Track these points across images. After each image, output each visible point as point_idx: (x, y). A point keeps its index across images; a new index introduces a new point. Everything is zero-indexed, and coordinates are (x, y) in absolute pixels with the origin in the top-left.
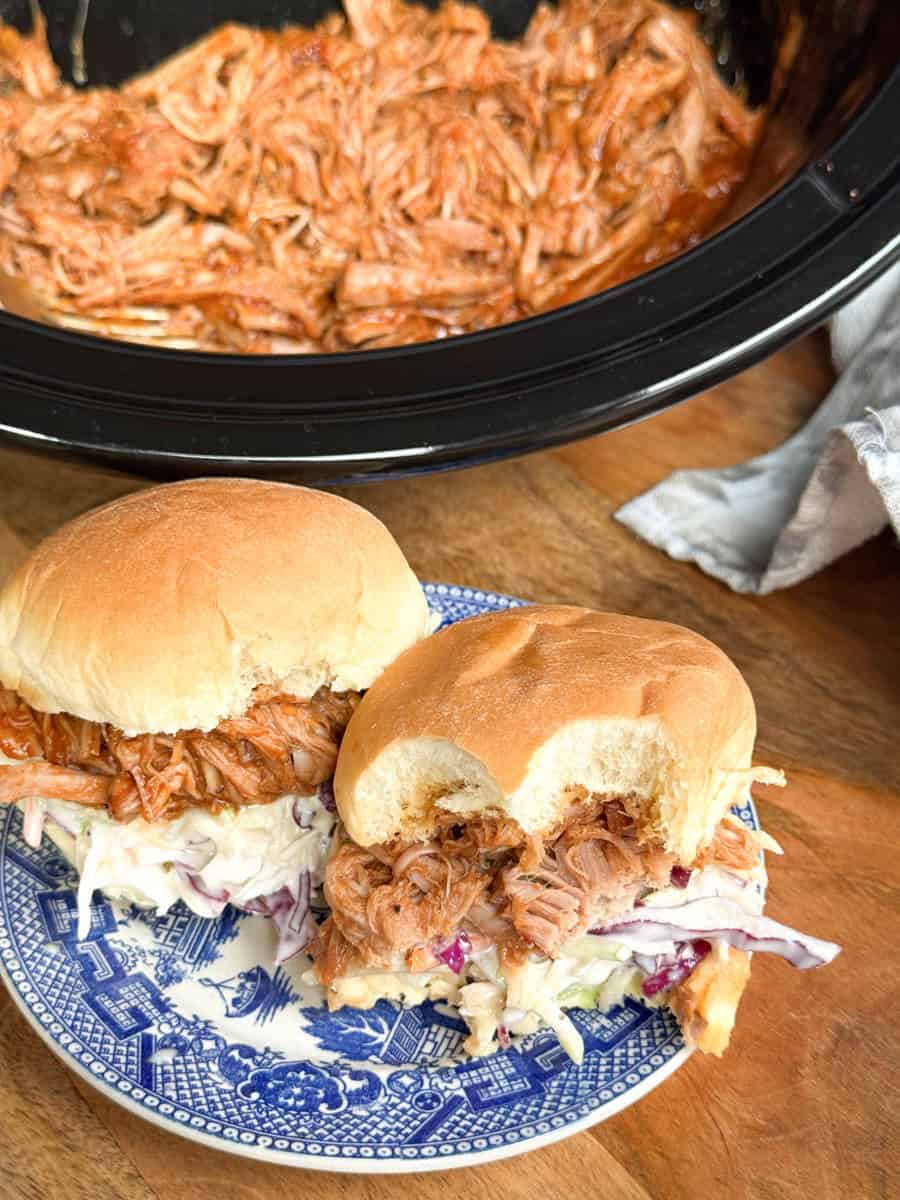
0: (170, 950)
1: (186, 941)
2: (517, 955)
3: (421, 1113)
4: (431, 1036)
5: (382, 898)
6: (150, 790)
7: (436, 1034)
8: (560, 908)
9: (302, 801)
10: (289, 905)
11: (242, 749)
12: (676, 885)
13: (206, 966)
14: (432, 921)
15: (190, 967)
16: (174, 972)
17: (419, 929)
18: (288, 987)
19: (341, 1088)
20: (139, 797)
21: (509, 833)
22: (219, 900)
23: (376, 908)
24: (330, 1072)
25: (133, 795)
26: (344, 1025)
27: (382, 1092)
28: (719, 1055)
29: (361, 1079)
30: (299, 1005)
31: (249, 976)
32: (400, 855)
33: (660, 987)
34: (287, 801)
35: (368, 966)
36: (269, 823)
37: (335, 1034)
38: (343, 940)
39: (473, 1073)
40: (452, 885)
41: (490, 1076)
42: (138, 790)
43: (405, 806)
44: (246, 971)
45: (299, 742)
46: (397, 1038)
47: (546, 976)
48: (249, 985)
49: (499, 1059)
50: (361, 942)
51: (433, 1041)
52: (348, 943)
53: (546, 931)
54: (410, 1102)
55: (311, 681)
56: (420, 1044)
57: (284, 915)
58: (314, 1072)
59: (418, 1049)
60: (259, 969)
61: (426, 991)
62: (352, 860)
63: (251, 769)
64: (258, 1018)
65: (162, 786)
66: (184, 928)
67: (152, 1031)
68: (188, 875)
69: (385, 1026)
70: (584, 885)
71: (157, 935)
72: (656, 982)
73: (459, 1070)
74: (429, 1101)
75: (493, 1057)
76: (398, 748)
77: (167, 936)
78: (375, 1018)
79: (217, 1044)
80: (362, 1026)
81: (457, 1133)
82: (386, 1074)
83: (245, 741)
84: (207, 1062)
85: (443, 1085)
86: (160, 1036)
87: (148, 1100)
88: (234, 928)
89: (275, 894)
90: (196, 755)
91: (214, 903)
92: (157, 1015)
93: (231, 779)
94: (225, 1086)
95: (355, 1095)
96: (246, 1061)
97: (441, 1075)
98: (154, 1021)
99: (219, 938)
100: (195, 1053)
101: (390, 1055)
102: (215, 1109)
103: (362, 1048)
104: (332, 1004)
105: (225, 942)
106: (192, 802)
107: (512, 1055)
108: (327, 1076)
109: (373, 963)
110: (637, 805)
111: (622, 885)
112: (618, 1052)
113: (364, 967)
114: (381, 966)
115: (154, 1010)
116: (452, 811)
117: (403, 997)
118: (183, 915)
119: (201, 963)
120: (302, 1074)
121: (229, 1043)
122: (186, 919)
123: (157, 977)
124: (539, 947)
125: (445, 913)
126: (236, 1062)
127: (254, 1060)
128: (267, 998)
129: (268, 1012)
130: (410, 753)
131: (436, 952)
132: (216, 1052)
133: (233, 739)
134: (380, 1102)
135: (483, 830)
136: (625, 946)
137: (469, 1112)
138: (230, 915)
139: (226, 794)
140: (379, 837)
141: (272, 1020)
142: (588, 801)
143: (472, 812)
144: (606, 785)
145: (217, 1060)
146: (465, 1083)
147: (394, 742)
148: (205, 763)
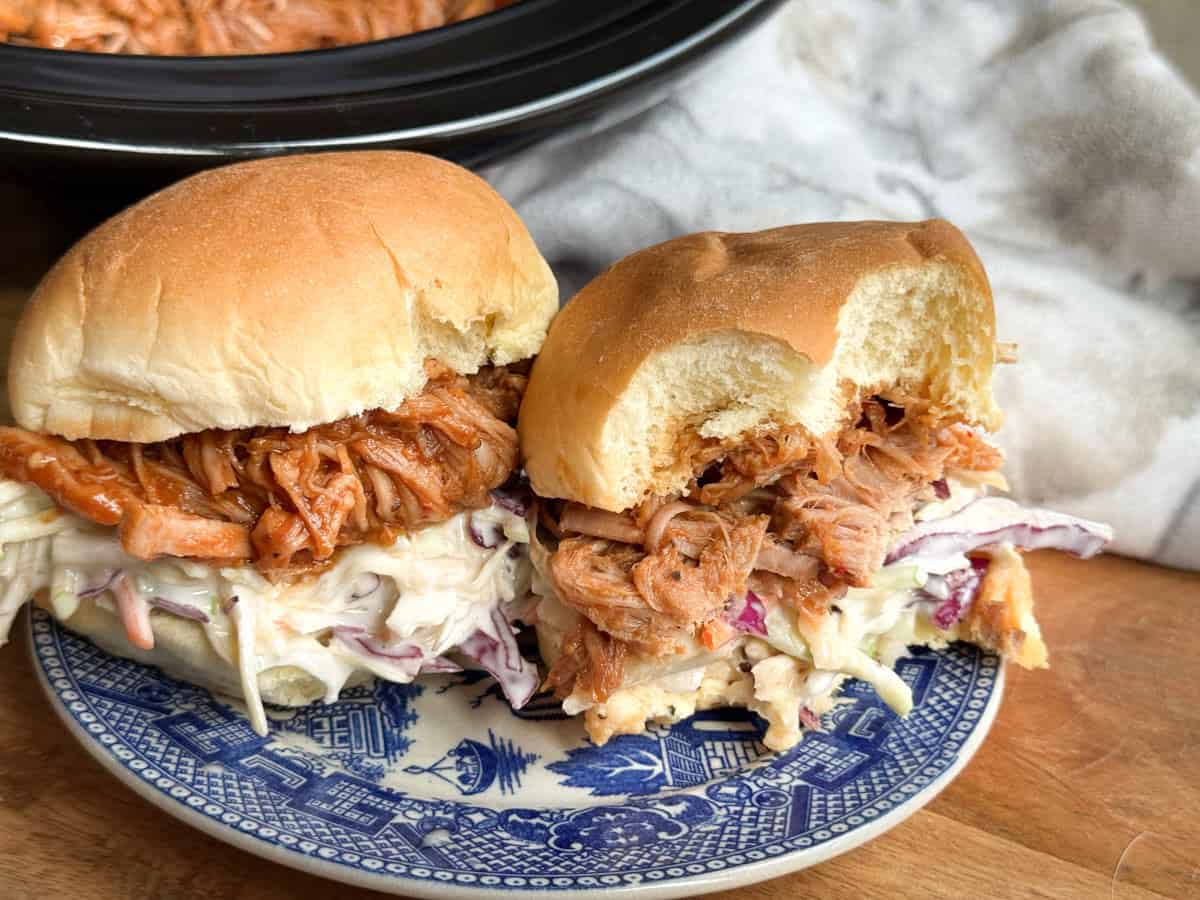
1: (358, 737)
2: (818, 604)
3: (776, 810)
4: (711, 753)
5: (650, 571)
6: (319, 513)
7: (714, 750)
8: (858, 528)
10: (494, 647)
11: (422, 441)
12: (940, 497)
13: (402, 755)
14: (722, 580)
15: (384, 762)
16: (369, 769)
17: (709, 592)
18: (516, 751)
19: (665, 816)
20: (307, 526)
21: (798, 442)
22: (413, 657)
23: (650, 584)
25: (297, 526)
26: (607, 769)
27: (713, 806)
28: (1046, 665)
29: (678, 803)
30: (540, 764)
31: (461, 752)
33: (955, 613)
34: (459, 521)
35: (660, 655)
36: (448, 548)
37: (602, 779)
38: (605, 637)
39: (795, 764)
40: (731, 536)
41: (815, 761)
42: (303, 519)
43: (653, 450)
44: (454, 745)
46: (674, 765)
48: (467, 760)
49: (810, 745)
50: (636, 633)
51: (715, 756)
52: (619, 642)
53: (859, 554)
54: (753, 805)
55: (470, 356)
56: (704, 762)
58: (622, 811)
59: (707, 769)
60: (467, 741)
62: (581, 553)
63: (433, 467)
64: (503, 788)
65: (335, 505)
66: (348, 726)
67: (400, 819)
68: (358, 640)
69: (653, 758)
70: (871, 500)
71: (320, 740)
72: (949, 610)
73: (779, 766)
74: (772, 800)
75: (801, 745)
76: (652, 368)
77: (332, 739)
78: (635, 752)
79: (486, 815)
80: (627, 764)
81: (835, 813)
82: (700, 792)
83: (427, 427)
84: (491, 832)
85: (773, 783)
86: (414, 823)
87: (461, 878)
88: (409, 711)
89: (470, 639)
90: (362, 463)
91: (407, 662)
92: (392, 805)
93: (414, 484)
94: (533, 846)
95: (686, 817)
96: (534, 821)
97: (762, 775)
98: (394, 811)
99: (398, 725)
100: (469, 829)
101: (681, 781)
102: (546, 867)
103: (645, 783)
104: (599, 736)
105: (407, 727)
106: (355, 534)
107: (821, 738)
108: (638, 810)
109: (665, 649)
110: (907, 393)
111: (900, 498)
112: (932, 701)
113: (654, 658)
114: (673, 652)
115: (385, 802)
116: (720, 437)
117: (673, 710)
118: (337, 715)
119: (394, 754)
120: (609, 816)
121: (499, 811)
122: (344, 718)
123: (356, 775)
124: (852, 575)
125: (732, 567)
126: (523, 824)
127: (542, 818)
128: (498, 766)
129: (510, 780)
130: (667, 370)
131: (731, 619)
132: (493, 823)
133: (413, 427)
134: (720, 815)
135: (760, 452)
136: (918, 569)
137: (826, 794)
138: (395, 701)
139: (402, 512)
140: (628, 499)
141: (520, 786)
142: (857, 399)
143: (743, 432)
144: (872, 376)
145: (500, 828)
146: (795, 774)
147: (648, 358)
148: (376, 471)
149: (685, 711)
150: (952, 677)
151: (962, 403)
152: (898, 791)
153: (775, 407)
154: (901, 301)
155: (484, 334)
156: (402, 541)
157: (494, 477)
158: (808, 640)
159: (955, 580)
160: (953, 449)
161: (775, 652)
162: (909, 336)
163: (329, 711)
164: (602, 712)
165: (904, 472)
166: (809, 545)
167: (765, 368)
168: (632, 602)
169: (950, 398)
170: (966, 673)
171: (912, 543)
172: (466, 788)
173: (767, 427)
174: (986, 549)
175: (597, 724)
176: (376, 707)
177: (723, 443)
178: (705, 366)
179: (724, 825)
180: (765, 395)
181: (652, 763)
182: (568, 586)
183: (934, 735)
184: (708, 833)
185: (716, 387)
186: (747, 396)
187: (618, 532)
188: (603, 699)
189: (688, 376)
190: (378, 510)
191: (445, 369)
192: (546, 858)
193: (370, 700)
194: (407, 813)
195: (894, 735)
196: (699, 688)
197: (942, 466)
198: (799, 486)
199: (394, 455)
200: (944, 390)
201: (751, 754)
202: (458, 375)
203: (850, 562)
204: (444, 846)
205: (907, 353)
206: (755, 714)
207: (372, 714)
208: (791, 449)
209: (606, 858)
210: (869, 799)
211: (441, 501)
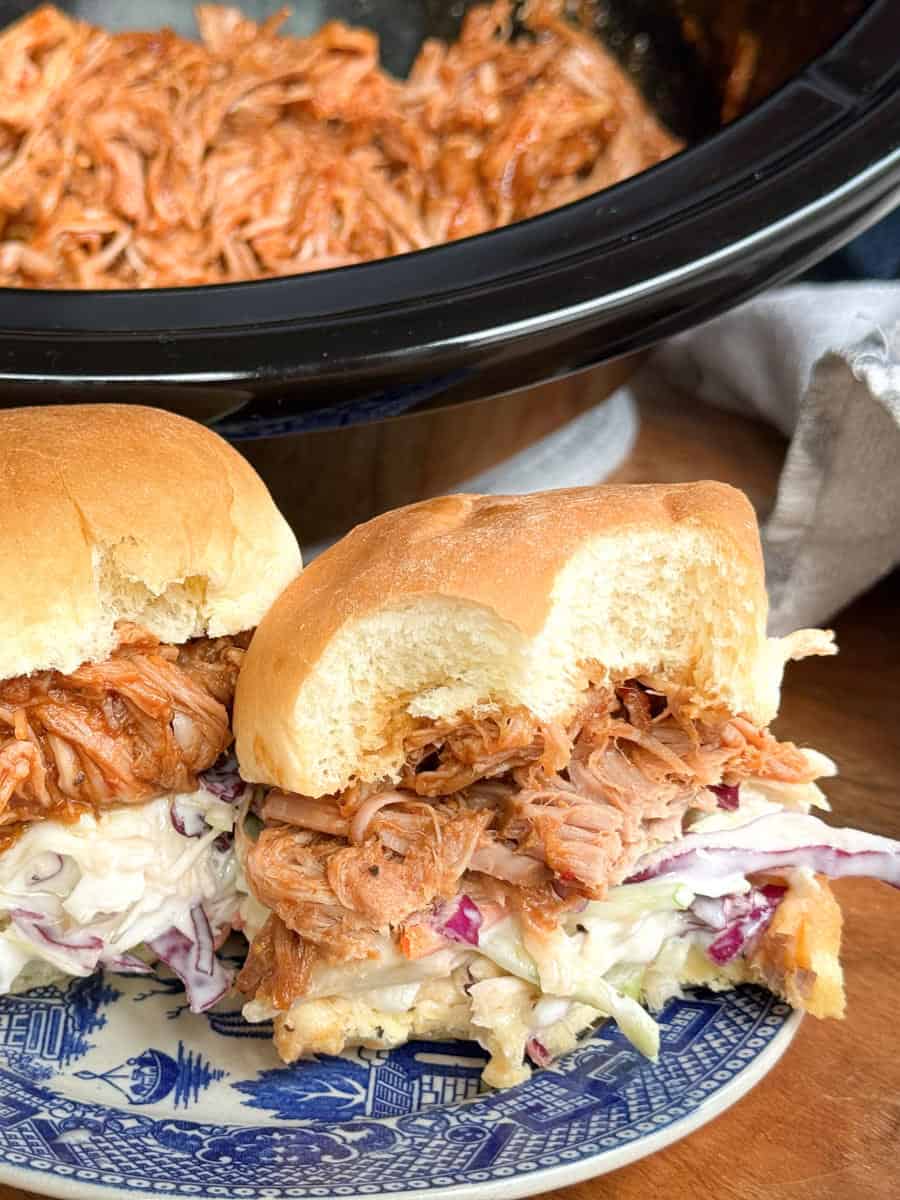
0: (19, 1050)
1: (35, 1038)
2: (548, 917)
3: (465, 1145)
4: (426, 1088)
5: (346, 863)
7: (431, 1084)
8: (595, 831)
9: (182, 799)
10: (187, 947)
11: (108, 708)
12: (725, 808)
13: (76, 1059)
14: (426, 879)
15: (55, 1064)
16: (36, 1070)
17: (410, 892)
18: (203, 1066)
19: (339, 1141)
21: (521, 726)
22: (90, 947)
23: (343, 878)
24: (313, 1129)
26: (300, 1093)
27: (397, 1135)
29: (361, 1130)
30: (226, 1081)
31: (142, 1061)
32: (354, 813)
33: (735, 947)
34: (161, 807)
35: (348, 958)
36: (144, 831)
37: (291, 1103)
38: (295, 937)
39: (512, 1103)
40: (442, 828)
41: (537, 1101)
43: (359, 731)
44: (136, 1056)
45: (178, 701)
46: (379, 1094)
47: (581, 952)
48: (146, 1070)
49: (538, 1085)
50: (327, 933)
51: (431, 1091)
52: (309, 943)
53: (591, 858)
54: (443, 1139)
55: (179, 624)
56: (416, 1096)
57: (185, 958)
58: (294, 1132)
59: (415, 1103)
60: (152, 1052)
61: (410, 1019)
62: (280, 845)
63: (121, 740)
64: (177, 1102)
65: (6, 772)
66: (28, 1026)
67: (44, 1116)
68: (36, 926)
69: (357, 1086)
70: (619, 801)
72: (727, 942)
73: (489, 1105)
74: (468, 1135)
75: (526, 1084)
76: (349, 635)
77: (7, 1036)
78: (339, 1080)
79: (139, 1122)
80: (326, 1090)
81: (532, 1152)
82: (391, 1123)
83: (114, 695)
84: (138, 1138)
85: (477, 1119)
86: (57, 1121)
87: (81, 1174)
88: (98, 1016)
89: (162, 937)
90: (42, 731)
91: (84, 953)
92: (41, 1101)
93: (96, 755)
94: (178, 1155)
95: (364, 1145)
96: (190, 1133)
97: (469, 1111)
98: (41, 1108)
99: (82, 1028)
100: (116, 1132)
101: (380, 1111)
102: (180, 1174)
103: (338, 1111)
104: (286, 1051)
105: (90, 1032)
106: (37, 809)
107: (553, 1078)
108: (312, 1133)
109: (352, 953)
110: (671, 679)
111: (664, 803)
112: (697, 1048)
113: (341, 962)
114: (364, 956)
115: (35, 1099)
116: (431, 717)
117: (381, 1033)
118: (19, 1013)
119: (68, 1058)
120: (276, 1136)
121: (156, 1120)
122: (26, 1016)
123: (19, 1073)
124: (583, 884)
125: (440, 865)
126: (179, 1135)
127: (200, 1131)
128: (179, 1079)
129: (187, 1094)
130: (369, 640)
131: (436, 926)
132: (144, 1129)
133: (96, 694)
134: (401, 1144)
135: (481, 737)
136: (682, 887)
137: (531, 1133)
138: (86, 1004)
139: (87, 789)
140: (329, 783)
141: (196, 1101)
142: (606, 682)
143: (460, 713)
144: (625, 658)
145: (150, 1135)
146: (507, 1112)
147: (345, 625)
148: (57, 739)
149: (397, 1035)
150: (731, 1023)
151: (726, 690)
152: (614, 1135)
153: (492, 684)
154: (651, 570)
155: (197, 601)
156: (87, 820)
157: (198, 756)
158: (537, 959)
159: (735, 907)
160: (739, 751)
161: (504, 973)
162: (666, 612)
163: (12, 1009)
164: (289, 1022)
165: (667, 772)
166: (529, 845)
167: (475, 639)
168: (323, 897)
169: (714, 684)
170: (749, 1020)
171: (676, 857)
172: (135, 1098)
173: (486, 708)
174: (779, 873)
175: (283, 1036)
176: (63, 1009)
177: (437, 724)
178: (411, 634)
179: (399, 1155)
180: (482, 671)
181: (354, 1091)
182: (258, 877)
183: (683, 1083)
184: (377, 1160)
185: (426, 660)
186: (463, 672)
187: (323, 821)
188: (285, 1006)
189: (393, 647)
190: (60, 784)
191: (142, 635)
192: (185, 1167)
193: (58, 1001)
194: (54, 1112)
195: (638, 1080)
196: (412, 1009)
197: (722, 770)
198: (531, 779)
199: (76, 723)
200: (709, 675)
201: (472, 1090)
202: (161, 644)
203: (578, 867)
204: (80, 1146)
205: (668, 632)
206: (476, 1044)
207: (57, 1014)
208: (514, 734)
209: (251, 1172)
210: (577, 1141)
211: (129, 778)
